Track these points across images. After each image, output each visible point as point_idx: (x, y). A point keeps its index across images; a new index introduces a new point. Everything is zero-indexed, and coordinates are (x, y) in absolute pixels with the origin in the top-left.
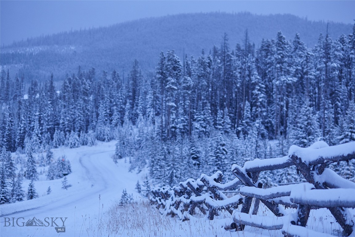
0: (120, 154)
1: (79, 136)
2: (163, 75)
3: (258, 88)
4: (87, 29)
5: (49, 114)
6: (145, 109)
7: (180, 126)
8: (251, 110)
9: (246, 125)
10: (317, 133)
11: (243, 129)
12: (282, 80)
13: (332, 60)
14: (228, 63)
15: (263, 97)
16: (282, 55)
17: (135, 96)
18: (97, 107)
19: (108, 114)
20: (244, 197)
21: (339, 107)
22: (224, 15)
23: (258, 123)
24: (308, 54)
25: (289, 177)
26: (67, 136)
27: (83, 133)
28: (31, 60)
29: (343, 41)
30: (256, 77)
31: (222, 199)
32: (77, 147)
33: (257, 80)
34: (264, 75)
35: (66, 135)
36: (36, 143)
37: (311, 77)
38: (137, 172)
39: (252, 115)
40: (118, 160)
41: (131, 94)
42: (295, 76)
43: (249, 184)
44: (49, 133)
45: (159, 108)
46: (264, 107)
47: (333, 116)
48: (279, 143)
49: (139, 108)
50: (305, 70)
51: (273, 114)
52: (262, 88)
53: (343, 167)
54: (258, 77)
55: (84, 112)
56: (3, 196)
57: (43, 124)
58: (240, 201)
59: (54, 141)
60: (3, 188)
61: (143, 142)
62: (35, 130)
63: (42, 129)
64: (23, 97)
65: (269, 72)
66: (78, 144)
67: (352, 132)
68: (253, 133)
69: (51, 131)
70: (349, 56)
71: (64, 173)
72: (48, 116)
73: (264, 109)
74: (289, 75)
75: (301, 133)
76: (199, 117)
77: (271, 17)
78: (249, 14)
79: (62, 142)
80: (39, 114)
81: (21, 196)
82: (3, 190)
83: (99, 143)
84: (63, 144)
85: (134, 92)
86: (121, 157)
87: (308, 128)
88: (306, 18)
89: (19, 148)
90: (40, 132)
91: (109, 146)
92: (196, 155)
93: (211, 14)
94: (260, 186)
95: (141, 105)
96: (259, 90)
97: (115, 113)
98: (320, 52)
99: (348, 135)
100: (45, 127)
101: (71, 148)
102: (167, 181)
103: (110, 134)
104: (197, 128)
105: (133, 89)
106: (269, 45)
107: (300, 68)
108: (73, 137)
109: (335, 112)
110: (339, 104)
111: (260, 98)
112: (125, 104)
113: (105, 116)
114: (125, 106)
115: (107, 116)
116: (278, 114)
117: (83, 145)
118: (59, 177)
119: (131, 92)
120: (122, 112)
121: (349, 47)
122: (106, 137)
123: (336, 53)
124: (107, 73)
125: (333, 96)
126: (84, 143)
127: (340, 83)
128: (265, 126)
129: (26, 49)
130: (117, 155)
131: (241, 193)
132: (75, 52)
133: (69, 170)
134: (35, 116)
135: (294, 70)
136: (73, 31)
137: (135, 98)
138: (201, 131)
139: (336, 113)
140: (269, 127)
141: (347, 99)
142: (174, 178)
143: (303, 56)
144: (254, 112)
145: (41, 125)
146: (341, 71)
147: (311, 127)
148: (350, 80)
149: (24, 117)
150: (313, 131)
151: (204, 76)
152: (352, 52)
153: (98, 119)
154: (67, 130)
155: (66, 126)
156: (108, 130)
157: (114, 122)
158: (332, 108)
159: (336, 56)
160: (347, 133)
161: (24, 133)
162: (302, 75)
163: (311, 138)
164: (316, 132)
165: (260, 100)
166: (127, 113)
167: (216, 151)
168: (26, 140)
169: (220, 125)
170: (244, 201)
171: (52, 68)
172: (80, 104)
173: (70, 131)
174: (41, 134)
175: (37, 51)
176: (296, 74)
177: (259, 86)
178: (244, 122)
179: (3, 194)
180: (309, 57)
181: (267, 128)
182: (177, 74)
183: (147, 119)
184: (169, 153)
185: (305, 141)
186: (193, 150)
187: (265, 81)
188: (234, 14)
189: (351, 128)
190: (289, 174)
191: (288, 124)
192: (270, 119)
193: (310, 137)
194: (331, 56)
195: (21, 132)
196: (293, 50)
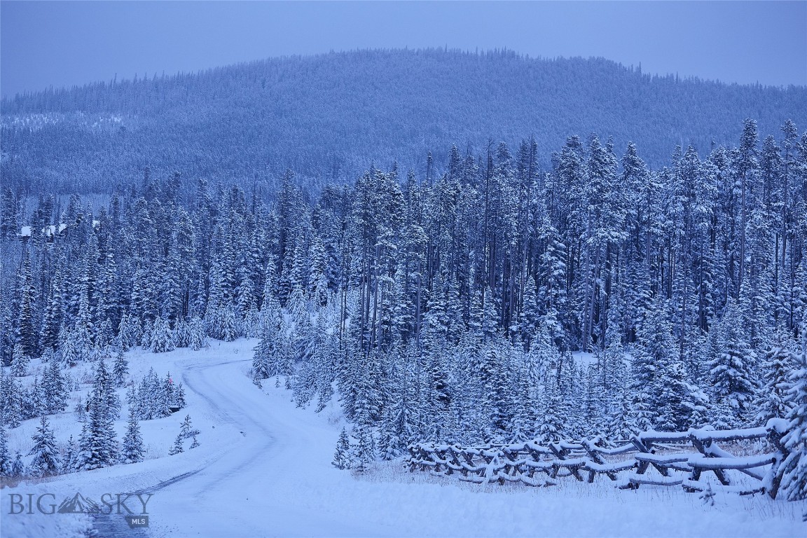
0: (263, 369)
1: (172, 327)
2: (367, 220)
3: (552, 249)
4: (151, 77)
5: (111, 280)
6: (306, 273)
7: (398, 319)
8: (537, 291)
9: (528, 322)
10: (671, 355)
11: (520, 328)
12: (600, 235)
13: (698, 199)
14: (494, 199)
15: (562, 268)
16: (598, 186)
17: (285, 246)
18: (207, 268)
19: (229, 282)
20: (638, 461)
21: (708, 292)
22: (456, 56)
23: (550, 319)
24: (652, 186)
25: (626, 430)
26: (147, 327)
27: (180, 321)
28: (25, 145)
29: (721, 161)
30: (548, 227)
31: (602, 463)
32: (168, 350)
33: (550, 233)
34: (562, 222)
35: (143, 324)
36: (85, 340)
37: (656, 230)
38: (317, 408)
39: (539, 301)
40: (263, 382)
41: (276, 241)
42: (624, 229)
43: (643, 451)
44: (108, 319)
45: (333, 273)
46: (562, 287)
47: (697, 308)
48: (599, 364)
49: (293, 271)
50: (645, 217)
51: (579, 301)
52: (560, 248)
53: (717, 416)
54: (552, 228)
55: (182, 277)
56: (96, 450)
57: (97, 299)
58: (636, 465)
59: (120, 336)
60: (97, 436)
61: (309, 345)
62: (80, 311)
63: (94, 312)
64: (19, 231)
65: (573, 217)
66: (171, 345)
67: (732, 354)
68: (542, 338)
69: (114, 315)
70: (731, 191)
71: (172, 407)
72: (108, 284)
73: (561, 291)
74: (612, 225)
75: (644, 353)
76: (437, 305)
77: (560, 64)
78: (512, 55)
79: (137, 340)
80: (89, 280)
81: (136, 451)
82: (96, 438)
83: (214, 343)
84: (139, 344)
85: (283, 236)
86: (266, 376)
87: (657, 345)
88: (639, 69)
89: (48, 350)
90: (90, 316)
91: (237, 351)
92: (442, 382)
93: (428, 54)
94: (653, 452)
95: (298, 266)
96: (553, 254)
97: (246, 281)
98: (676, 183)
99: (725, 358)
100: (102, 307)
101: (156, 351)
102: (394, 429)
103: (235, 325)
104: (431, 326)
105: (282, 231)
106: (574, 164)
107: (633, 212)
108: (160, 329)
109: (700, 300)
110: (710, 286)
111: (555, 269)
112: (264, 261)
113: (223, 286)
114: (265, 267)
115: (227, 286)
116: (590, 301)
117: (180, 346)
118: (163, 415)
119: (277, 238)
120: (258, 279)
121: (731, 174)
122: (227, 331)
123: (706, 185)
124: (206, 184)
125: (698, 268)
126: (183, 343)
127: (712, 243)
128: (563, 323)
129: (13, 120)
130: (258, 370)
131: (636, 458)
132: (122, 128)
133: (180, 401)
134: (81, 283)
135: (624, 217)
136: (119, 81)
137: (284, 251)
138: (440, 332)
139: (704, 302)
140: (573, 327)
141: (725, 275)
142: (406, 424)
143: (642, 189)
144: (542, 295)
145: (93, 302)
146: (714, 221)
147: (662, 344)
148: (733, 238)
149: (58, 284)
150: (665, 350)
151: (444, 221)
152: (738, 183)
153: (208, 294)
154: (147, 315)
155: (145, 306)
156: (232, 317)
157: (243, 300)
158: (696, 293)
159: (705, 192)
160: (723, 355)
161: (58, 317)
162: (638, 226)
163: (662, 363)
164: (670, 352)
165: (556, 273)
166: (268, 282)
167: (497, 380)
168: (62, 333)
169: (477, 320)
170: (639, 465)
171: (73, 164)
172: (174, 261)
173: (152, 317)
174: (93, 320)
175: (37, 123)
176: (626, 223)
177: (555, 246)
178: (523, 314)
179: (96, 446)
180: (653, 191)
181: (566, 326)
182: (394, 218)
183: (310, 295)
184: (385, 374)
185: (652, 368)
186: (435, 371)
187: (566, 235)
188: (479, 54)
189: (731, 346)
190: (625, 426)
191: (609, 322)
192: (574, 311)
193: (660, 361)
194: (696, 192)
195: (52, 316)
196: (621, 175)
